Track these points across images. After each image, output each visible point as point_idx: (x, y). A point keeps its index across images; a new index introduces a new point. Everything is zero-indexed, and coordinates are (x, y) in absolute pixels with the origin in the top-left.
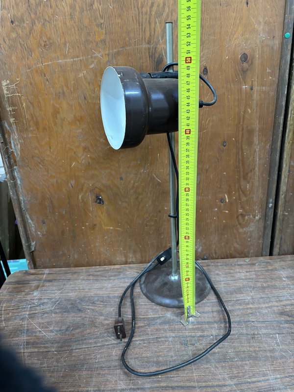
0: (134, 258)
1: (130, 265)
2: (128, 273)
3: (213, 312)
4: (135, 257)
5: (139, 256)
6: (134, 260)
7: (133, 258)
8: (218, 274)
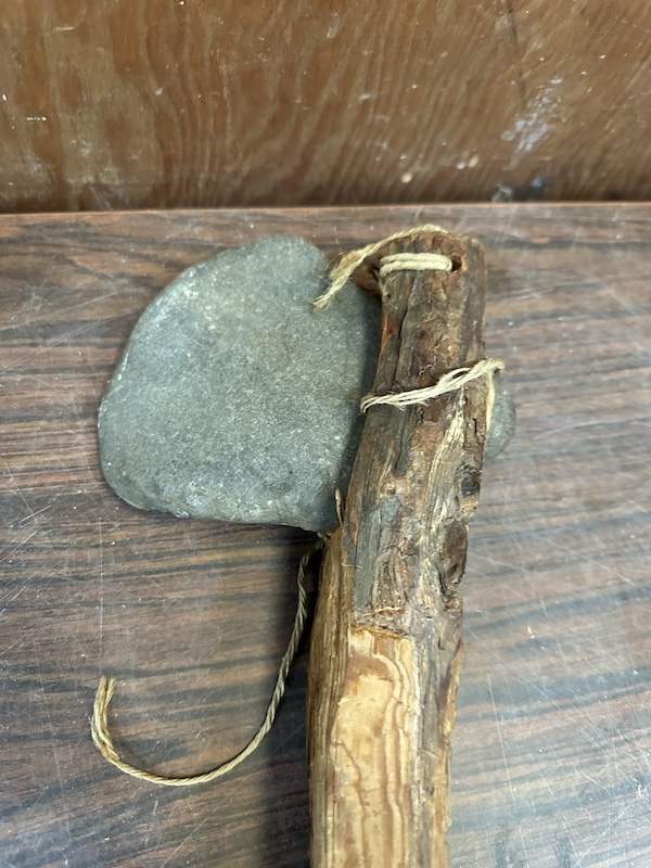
0: (110, 168)
1: (87, 216)
2: (82, 282)
3: (624, 596)
4: (122, 161)
5: (144, 151)
6: (111, 175)
7: (102, 162)
8: (615, 312)
